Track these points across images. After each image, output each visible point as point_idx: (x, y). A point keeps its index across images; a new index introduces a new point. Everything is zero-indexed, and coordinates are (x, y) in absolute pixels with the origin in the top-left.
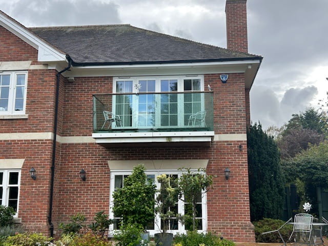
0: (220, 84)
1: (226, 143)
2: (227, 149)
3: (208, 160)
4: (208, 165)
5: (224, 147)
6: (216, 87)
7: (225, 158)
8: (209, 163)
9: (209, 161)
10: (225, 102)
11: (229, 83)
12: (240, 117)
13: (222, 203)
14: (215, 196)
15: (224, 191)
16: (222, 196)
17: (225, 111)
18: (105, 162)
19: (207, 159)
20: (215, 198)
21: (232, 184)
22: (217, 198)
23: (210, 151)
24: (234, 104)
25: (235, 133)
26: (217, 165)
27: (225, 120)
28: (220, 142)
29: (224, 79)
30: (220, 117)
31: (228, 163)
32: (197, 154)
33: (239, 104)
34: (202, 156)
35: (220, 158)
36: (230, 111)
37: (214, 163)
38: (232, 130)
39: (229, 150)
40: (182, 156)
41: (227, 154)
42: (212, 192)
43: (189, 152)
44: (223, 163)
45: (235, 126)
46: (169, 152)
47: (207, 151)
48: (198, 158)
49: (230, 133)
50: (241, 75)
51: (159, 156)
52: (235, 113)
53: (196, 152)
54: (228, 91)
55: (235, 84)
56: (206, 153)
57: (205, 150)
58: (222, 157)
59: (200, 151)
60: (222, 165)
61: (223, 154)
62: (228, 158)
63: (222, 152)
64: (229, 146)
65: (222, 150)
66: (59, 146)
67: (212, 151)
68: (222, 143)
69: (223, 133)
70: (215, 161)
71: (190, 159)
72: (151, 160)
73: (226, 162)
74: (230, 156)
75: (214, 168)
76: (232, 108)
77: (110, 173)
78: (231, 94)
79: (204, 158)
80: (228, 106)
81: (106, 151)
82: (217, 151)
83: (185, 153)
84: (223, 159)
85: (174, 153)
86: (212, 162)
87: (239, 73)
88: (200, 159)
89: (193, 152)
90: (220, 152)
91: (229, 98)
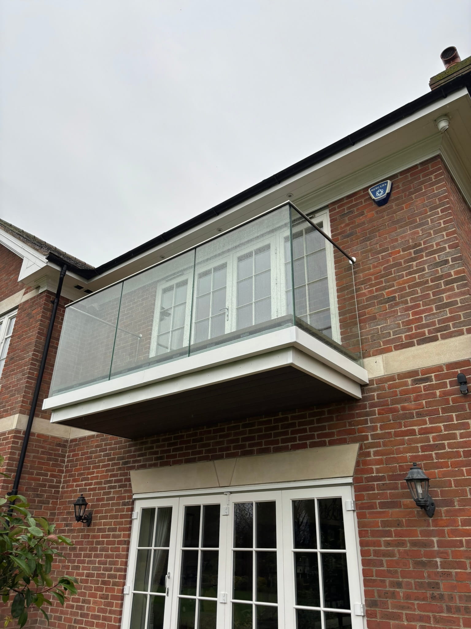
0: (371, 213)
1: (409, 380)
2: (416, 399)
3: (356, 446)
4: (358, 463)
5: (407, 392)
6: (364, 223)
7: (413, 432)
8: (362, 454)
9: (361, 448)
10: (390, 255)
11: (397, 199)
12: (446, 283)
13: (421, 619)
14: (393, 584)
15: (423, 564)
16: (420, 585)
17: (394, 279)
18: (126, 474)
19: (354, 441)
20: (394, 595)
21: (455, 533)
22: (401, 592)
23: (360, 415)
24: (421, 250)
25: (435, 339)
26: (388, 461)
27: (397, 304)
28: (391, 378)
29: (380, 195)
30: (380, 303)
31: (424, 449)
32: (323, 428)
33: (438, 244)
34: (339, 433)
35: (397, 434)
36: (410, 273)
37: (376, 453)
38: (426, 330)
39: (424, 401)
40: (282, 439)
41: (419, 415)
42: (382, 565)
43: (300, 424)
44: (407, 453)
45: (434, 314)
46: (251, 432)
47: (353, 416)
48: (327, 440)
49: (418, 344)
50: (430, 165)
51: (228, 449)
52: (426, 275)
53: (319, 421)
54: (398, 221)
55: (413, 196)
56: (349, 422)
57: (347, 412)
58: (403, 429)
59: (331, 419)
60: (405, 459)
61: (405, 417)
62: (425, 431)
63: (401, 412)
64: (422, 385)
65: (399, 406)
66: (59, 445)
67: (367, 414)
68: (397, 381)
69: (397, 348)
70: (380, 447)
71: (304, 446)
72: (210, 460)
73: (419, 445)
74: (431, 423)
75: (378, 471)
76: (414, 263)
77: (133, 503)
78: (406, 225)
79: (345, 439)
80: (402, 261)
81: (130, 446)
82: (383, 410)
83: (290, 430)
84: (406, 438)
85: (264, 433)
86: (372, 450)
87: (422, 164)
88: (332, 443)
89: (312, 422)
90: (395, 410)
91: (402, 238)
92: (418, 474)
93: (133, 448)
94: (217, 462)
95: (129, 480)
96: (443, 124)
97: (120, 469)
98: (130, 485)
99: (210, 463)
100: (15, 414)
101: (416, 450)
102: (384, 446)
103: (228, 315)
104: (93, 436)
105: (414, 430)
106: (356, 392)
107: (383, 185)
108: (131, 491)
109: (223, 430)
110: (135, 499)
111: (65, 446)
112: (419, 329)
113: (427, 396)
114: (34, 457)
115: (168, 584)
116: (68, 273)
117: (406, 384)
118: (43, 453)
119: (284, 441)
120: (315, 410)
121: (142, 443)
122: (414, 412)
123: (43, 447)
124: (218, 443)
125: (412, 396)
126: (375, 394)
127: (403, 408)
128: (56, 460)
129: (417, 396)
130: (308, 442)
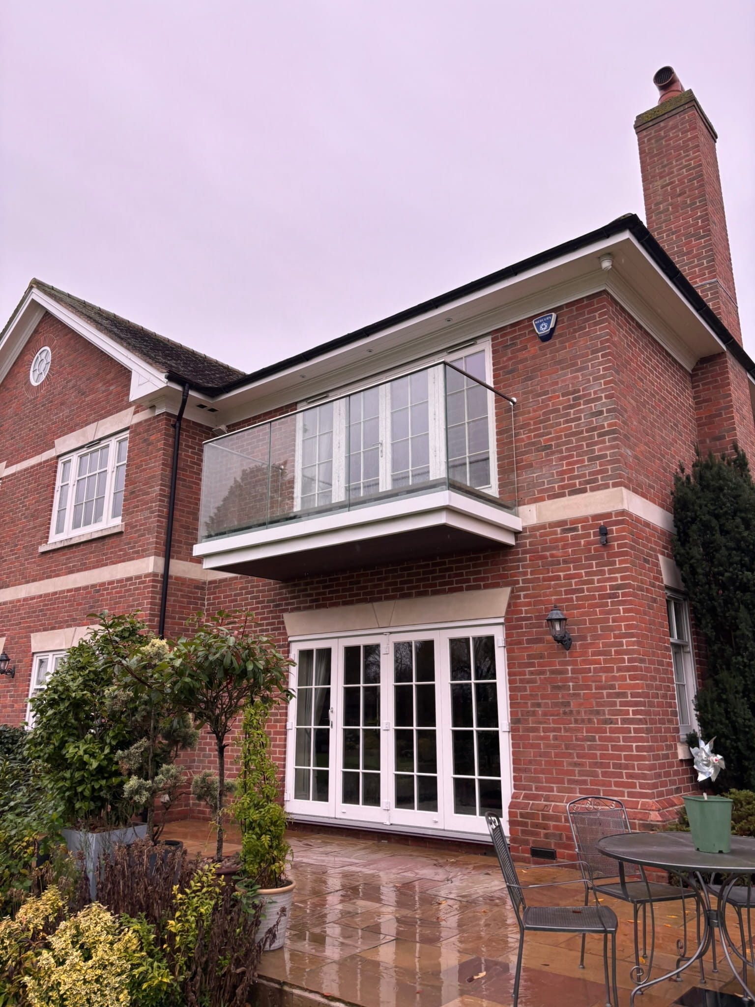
0: (534, 348)
1: (559, 529)
2: (564, 547)
3: (508, 590)
4: (509, 605)
5: (557, 540)
6: (526, 360)
7: (558, 578)
8: (514, 597)
9: (512, 592)
10: (550, 399)
11: (560, 335)
12: (600, 435)
13: (554, 730)
14: (533, 705)
15: (559, 688)
16: (555, 705)
17: (552, 426)
18: (279, 617)
19: (506, 585)
20: (534, 713)
21: (585, 662)
22: (540, 711)
23: (513, 561)
24: (579, 398)
25: (584, 491)
26: (536, 603)
27: (553, 453)
28: (543, 527)
29: (544, 330)
30: (538, 450)
31: (567, 592)
32: (479, 572)
33: (595, 393)
34: (493, 577)
35: (544, 579)
36: (567, 422)
37: (525, 596)
38: (577, 481)
39: (570, 550)
40: (440, 582)
41: (565, 562)
42: (525, 690)
43: (457, 568)
44: (552, 596)
45: (585, 466)
46: (409, 575)
47: (506, 562)
48: (482, 583)
49: (570, 495)
50: (595, 300)
51: (386, 591)
52: (582, 425)
53: (475, 566)
54: (560, 362)
55: (577, 334)
56: (503, 568)
57: (501, 558)
58: (551, 574)
59: (486, 564)
60: (549, 602)
61: (552, 564)
62: (569, 577)
63: (550, 559)
64: (569, 535)
65: (548, 553)
66: (197, 587)
67: (519, 560)
68: (548, 530)
69: (550, 497)
70: (529, 590)
71: (460, 589)
72: (369, 602)
73: (563, 589)
74: (574, 570)
75: (526, 612)
76: (572, 411)
77: (289, 645)
78: (567, 367)
79: (499, 582)
80: (561, 407)
81: (281, 588)
82: (533, 556)
83: (447, 574)
84: (553, 583)
85: (421, 576)
86: (522, 593)
87: (588, 297)
88: (486, 587)
89: (468, 567)
90: (543, 557)
91: (563, 381)
92: (556, 614)
93: (284, 591)
94: (376, 604)
95: (283, 623)
96: (606, 264)
97: (271, 612)
98: (284, 628)
99: (369, 605)
100: (149, 556)
101: (560, 593)
102: (533, 590)
103: (382, 451)
104: (236, 578)
105: (560, 576)
106: (510, 540)
107: (548, 318)
108: (285, 634)
109: (381, 573)
110: (291, 642)
111: (203, 589)
112: (571, 480)
113: (573, 545)
114: (174, 601)
115: (332, 717)
116: (191, 393)
117: (555, 533)
118: (182, 596)
119: (441, 584)
120: (472, 556)
121: (295, 585)
122: (561, 559)
123: (181, 591)
124: (376, 586)
125: (560, 544)
126: (528, 541)
127: (552, 556)
128: (196, 604)
129: (565, 545)
130: (464, 585)
